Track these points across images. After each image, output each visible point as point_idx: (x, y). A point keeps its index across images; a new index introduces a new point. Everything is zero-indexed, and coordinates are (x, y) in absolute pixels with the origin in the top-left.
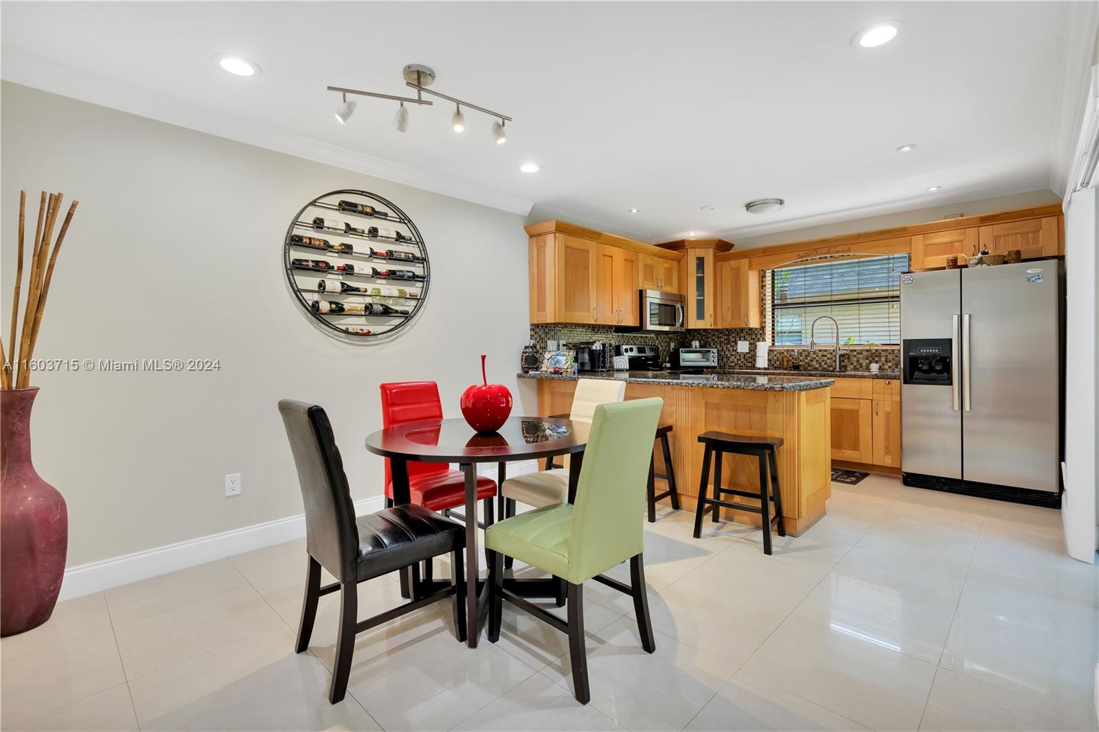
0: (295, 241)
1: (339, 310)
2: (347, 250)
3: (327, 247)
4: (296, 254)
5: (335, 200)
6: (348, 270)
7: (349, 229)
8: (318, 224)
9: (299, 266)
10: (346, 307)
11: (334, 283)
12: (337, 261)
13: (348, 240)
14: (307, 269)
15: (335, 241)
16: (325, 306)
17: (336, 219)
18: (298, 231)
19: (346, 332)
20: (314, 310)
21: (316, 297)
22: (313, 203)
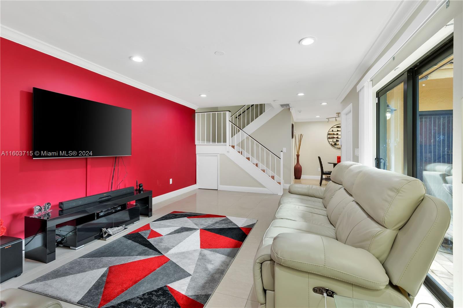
0: (329, 134)
1: (335, 144)
2: (337, 134)
3: (334, 134)
4: (329, 136)
5: (336, 126)
6: (338, 138)
7: (338, 131)
8: (333, 131)
9: (329, 138)
10: (337, 144)
11: (335, 140)
12: (335, 136)
13: (337, 133)
14: (330, 138)
15: (335, 133)
16: (333, 144)
17: (336, 129)
18: (329, 133)
19: (337, 148)
20: (332, 145)
21: (332, 142)
22: (332, 127)
